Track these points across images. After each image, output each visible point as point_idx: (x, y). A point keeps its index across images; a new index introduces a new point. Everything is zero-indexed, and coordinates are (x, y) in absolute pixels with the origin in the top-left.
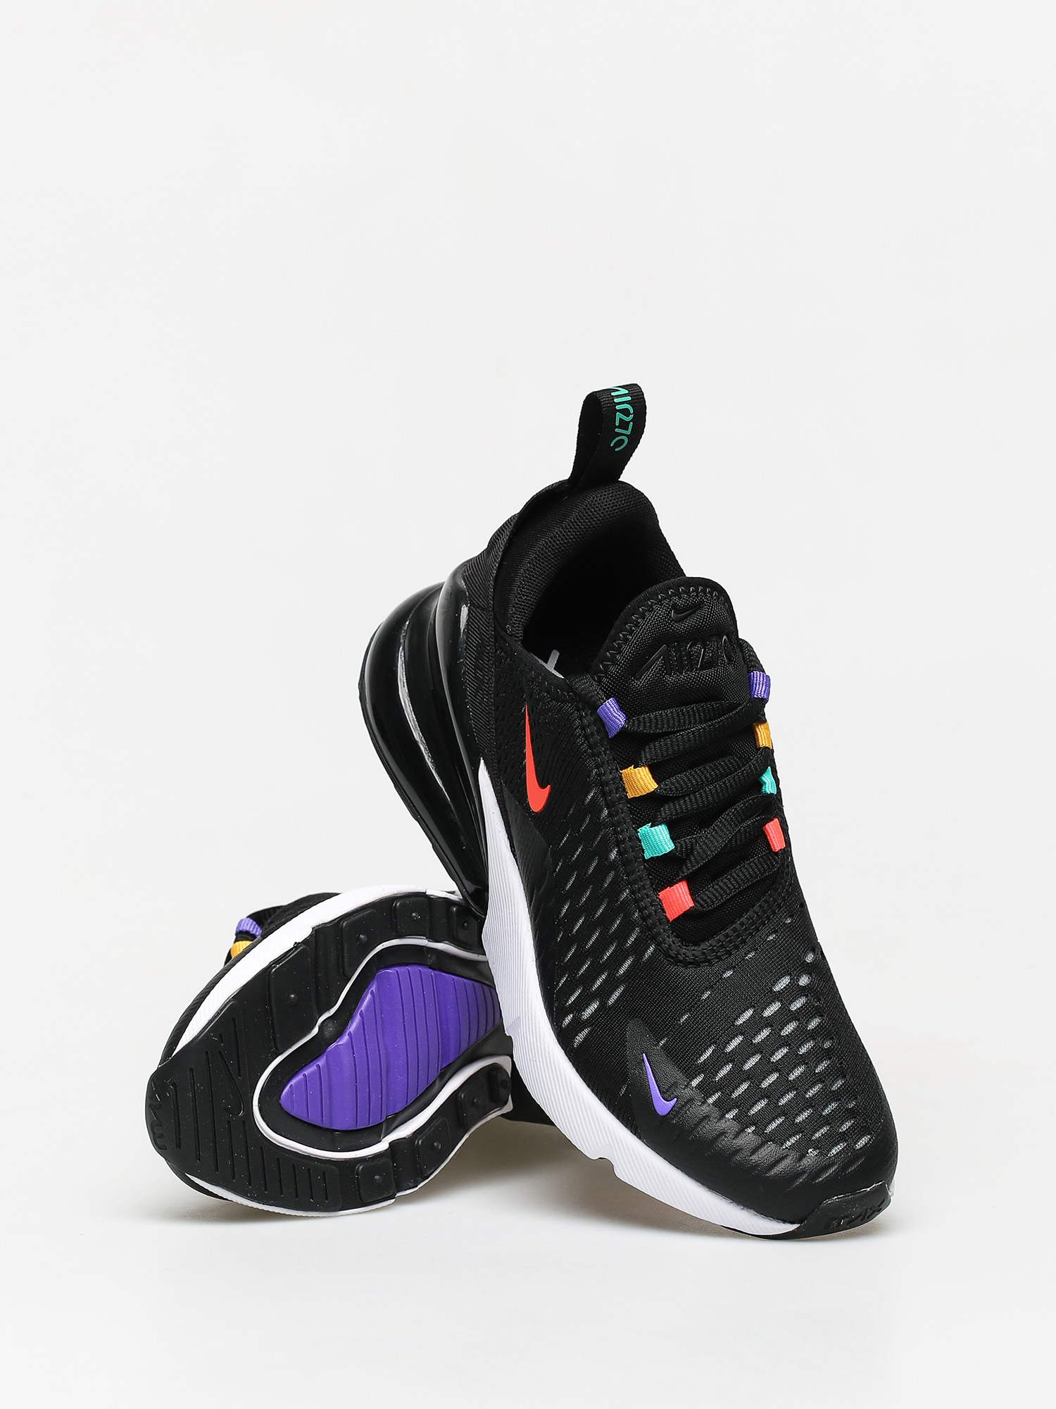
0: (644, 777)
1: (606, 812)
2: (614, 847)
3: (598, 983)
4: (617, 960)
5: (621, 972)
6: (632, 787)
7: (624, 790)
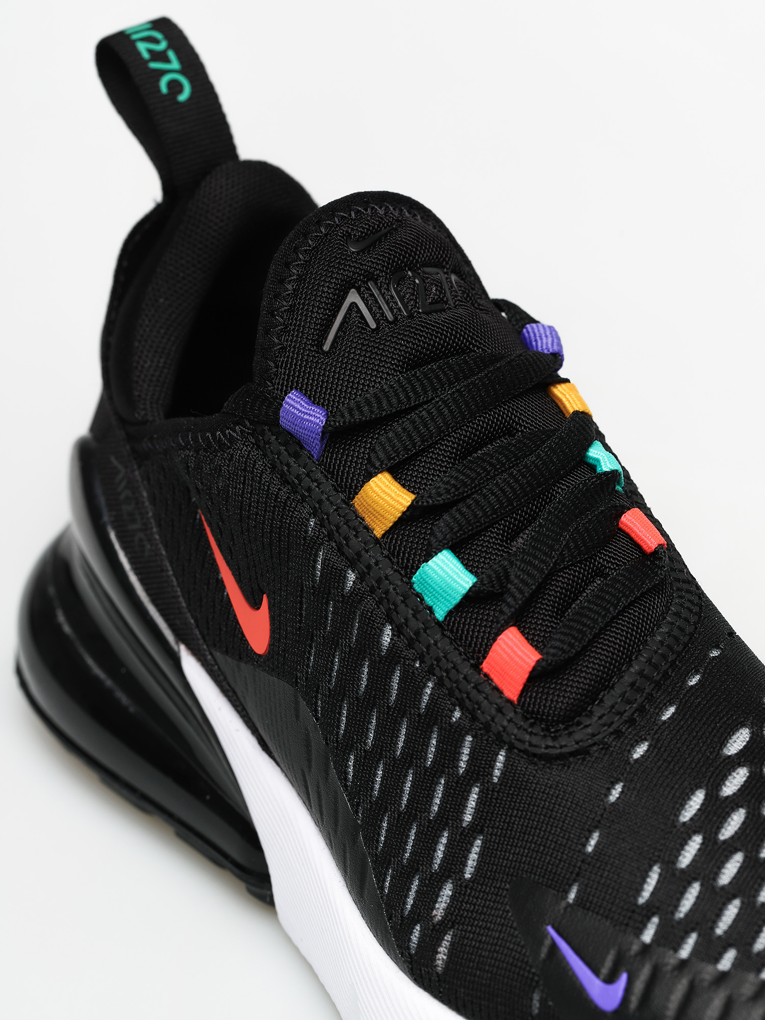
0: (387, 490)
1: (352, 576)
2: (384, 625)
3: (440, 854)
4: (455, 801)
5: (468, 818)
6: (377, 514)
7: (367, 528)
